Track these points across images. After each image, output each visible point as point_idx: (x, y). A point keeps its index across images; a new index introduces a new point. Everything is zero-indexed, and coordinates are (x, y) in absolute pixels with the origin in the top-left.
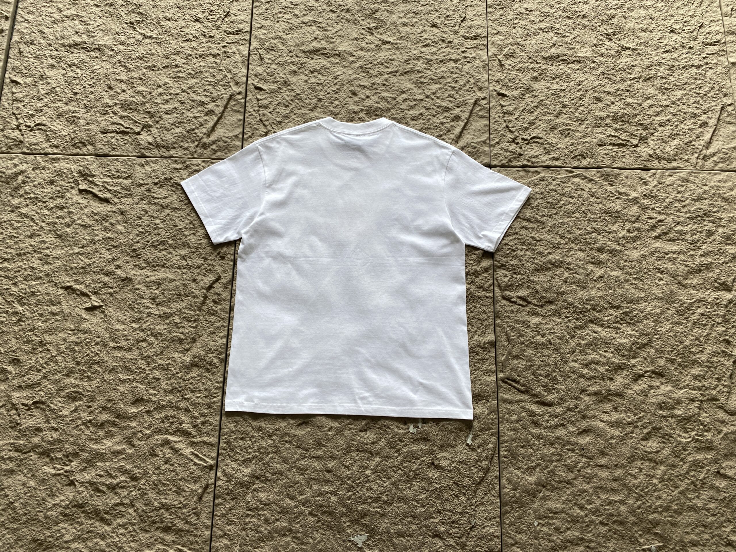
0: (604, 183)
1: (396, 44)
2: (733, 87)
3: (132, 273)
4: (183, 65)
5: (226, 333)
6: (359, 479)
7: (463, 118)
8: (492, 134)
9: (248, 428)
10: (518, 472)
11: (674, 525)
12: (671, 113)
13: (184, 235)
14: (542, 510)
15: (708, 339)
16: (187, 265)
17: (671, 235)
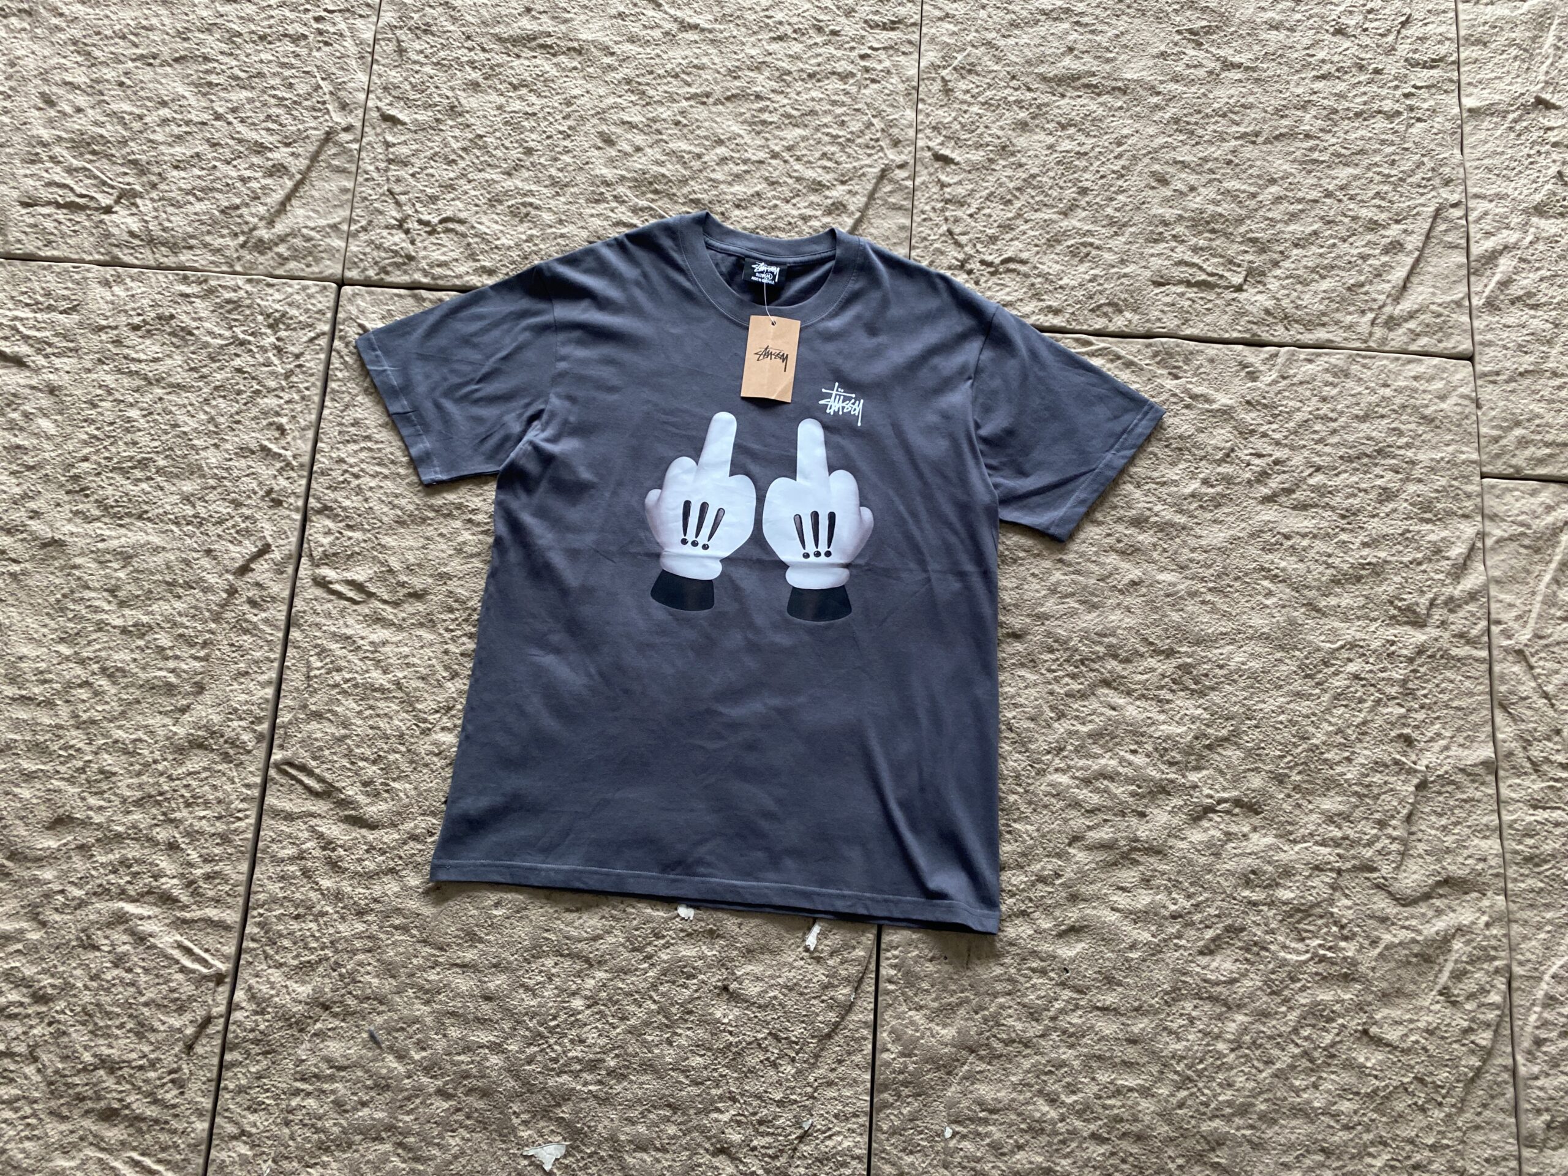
0: (1159, 372)
1: (710, 31)
2: (1468, 165)
3: (66, 528)
4: (220, 57)
5: (273, 675)
6: (555, 1018)
7: (852, 208)
8: (915, 248)
9: (312, 894)
10: (918, 1017)
11: (1258, 1146)
12: (1322, 218)
13: (193, 447)
14: (965, 1104)
15: (1364, 733)
16: (196, 515)
17: (1300, 495)
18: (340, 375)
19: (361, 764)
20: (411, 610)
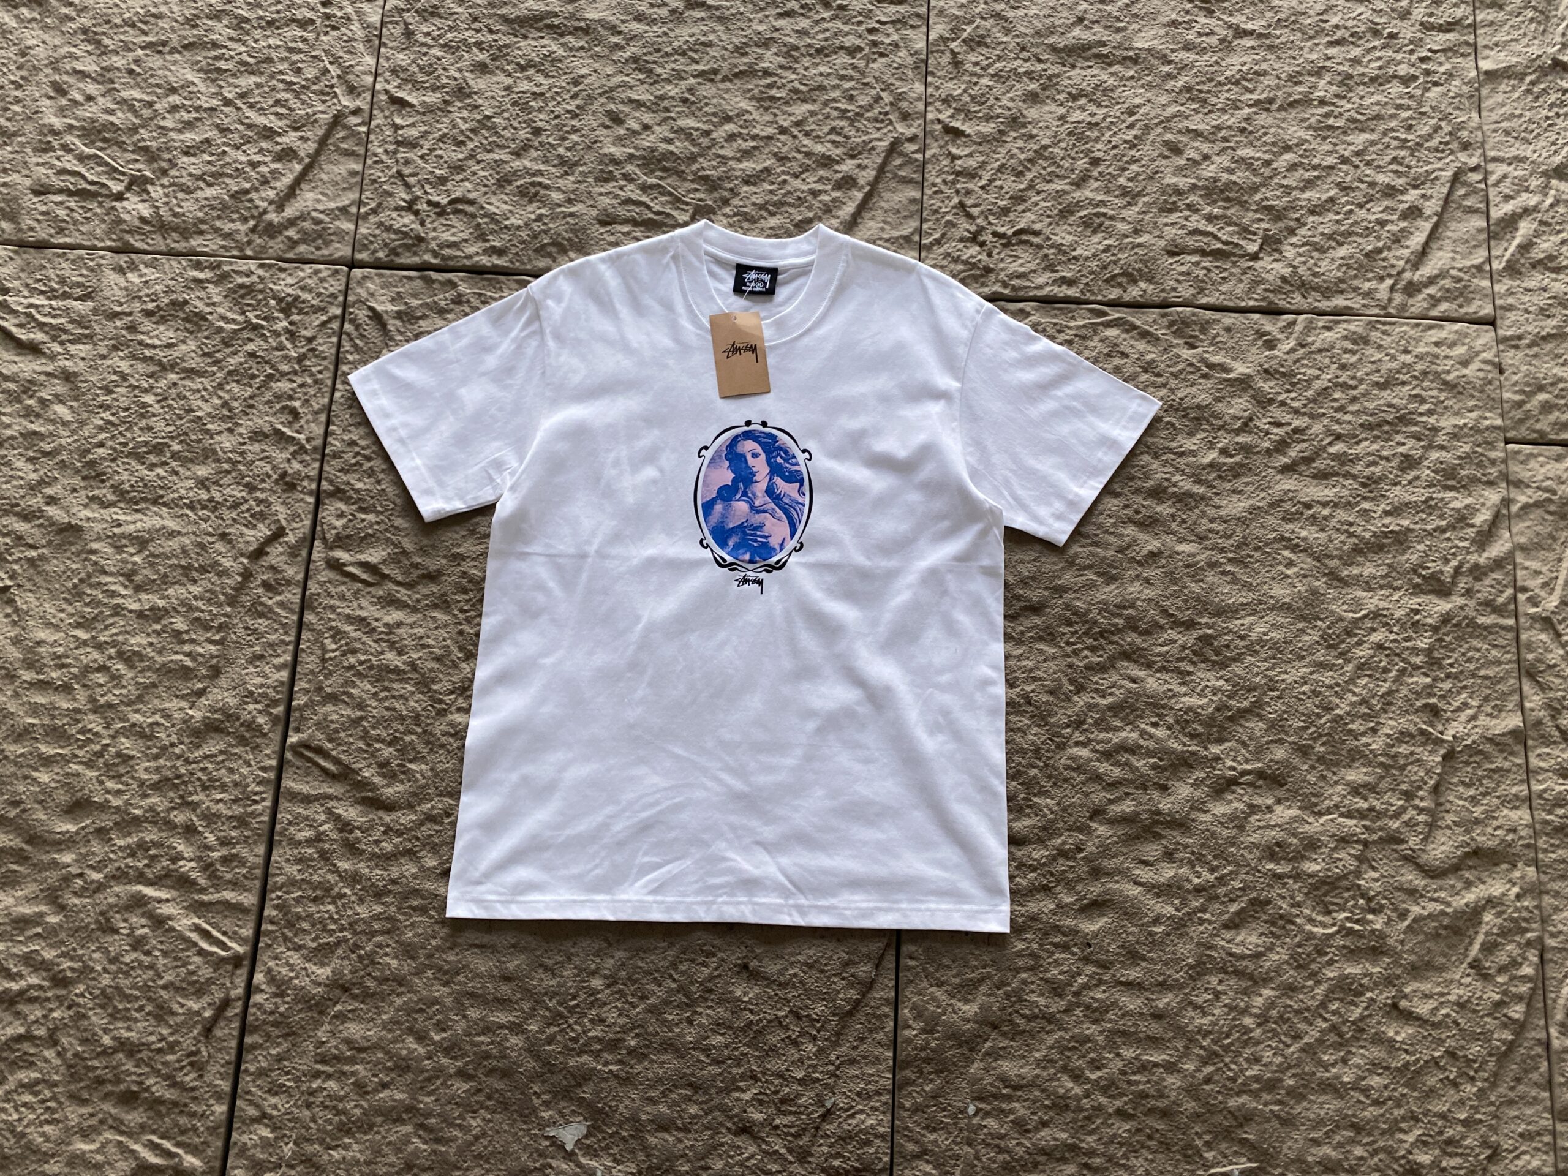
0: (1175, 341)
1: (717, 8)
2: (1485, 128)
3: (82, 513)
4: (228, 43)
5: (288, 658)
6: (574, 998)
7: (861, 182)
8: (928, 221)
9: (329, 877)
10: (939, 993)
11: (1288, 1122)
12: (1338, 184)
13: (207, 432)
14: (988, 1080)
15: (1390, 704)
16: (211, 500)
17: (1320, 464)
18: (350, 357)
19: (377, 746)
20: (426, 591)
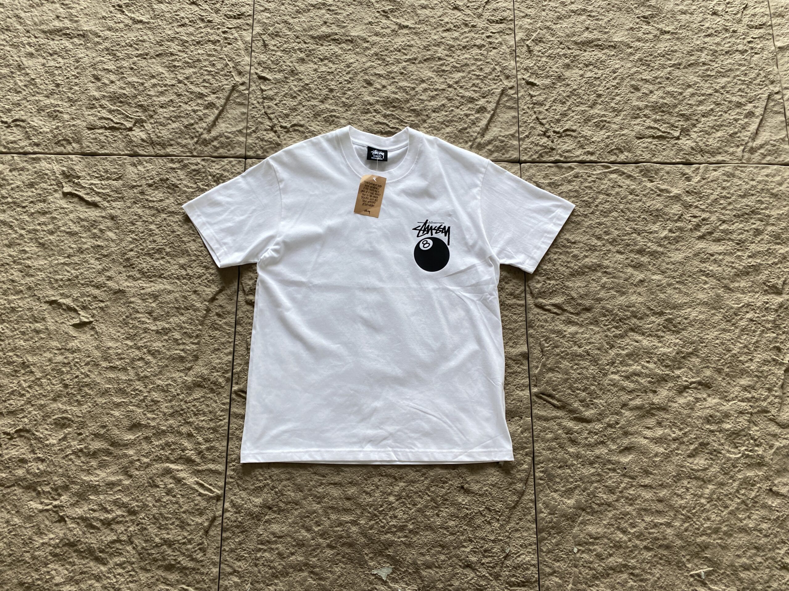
0: (644, 179)
1: (414, 29)
2: (781, 73)
3: (125, 284)
4: (179, 53)
5: (231, 349)
6: (381, 506)
7: (489, 109)
8: (521, 126)
10: (555, 495)
11: (724, 547)
12: (714, 102)
13: (183, 242)
14: (582, 536)
15: (757, 347)
16: (187, 275)
17: (716, 235)
